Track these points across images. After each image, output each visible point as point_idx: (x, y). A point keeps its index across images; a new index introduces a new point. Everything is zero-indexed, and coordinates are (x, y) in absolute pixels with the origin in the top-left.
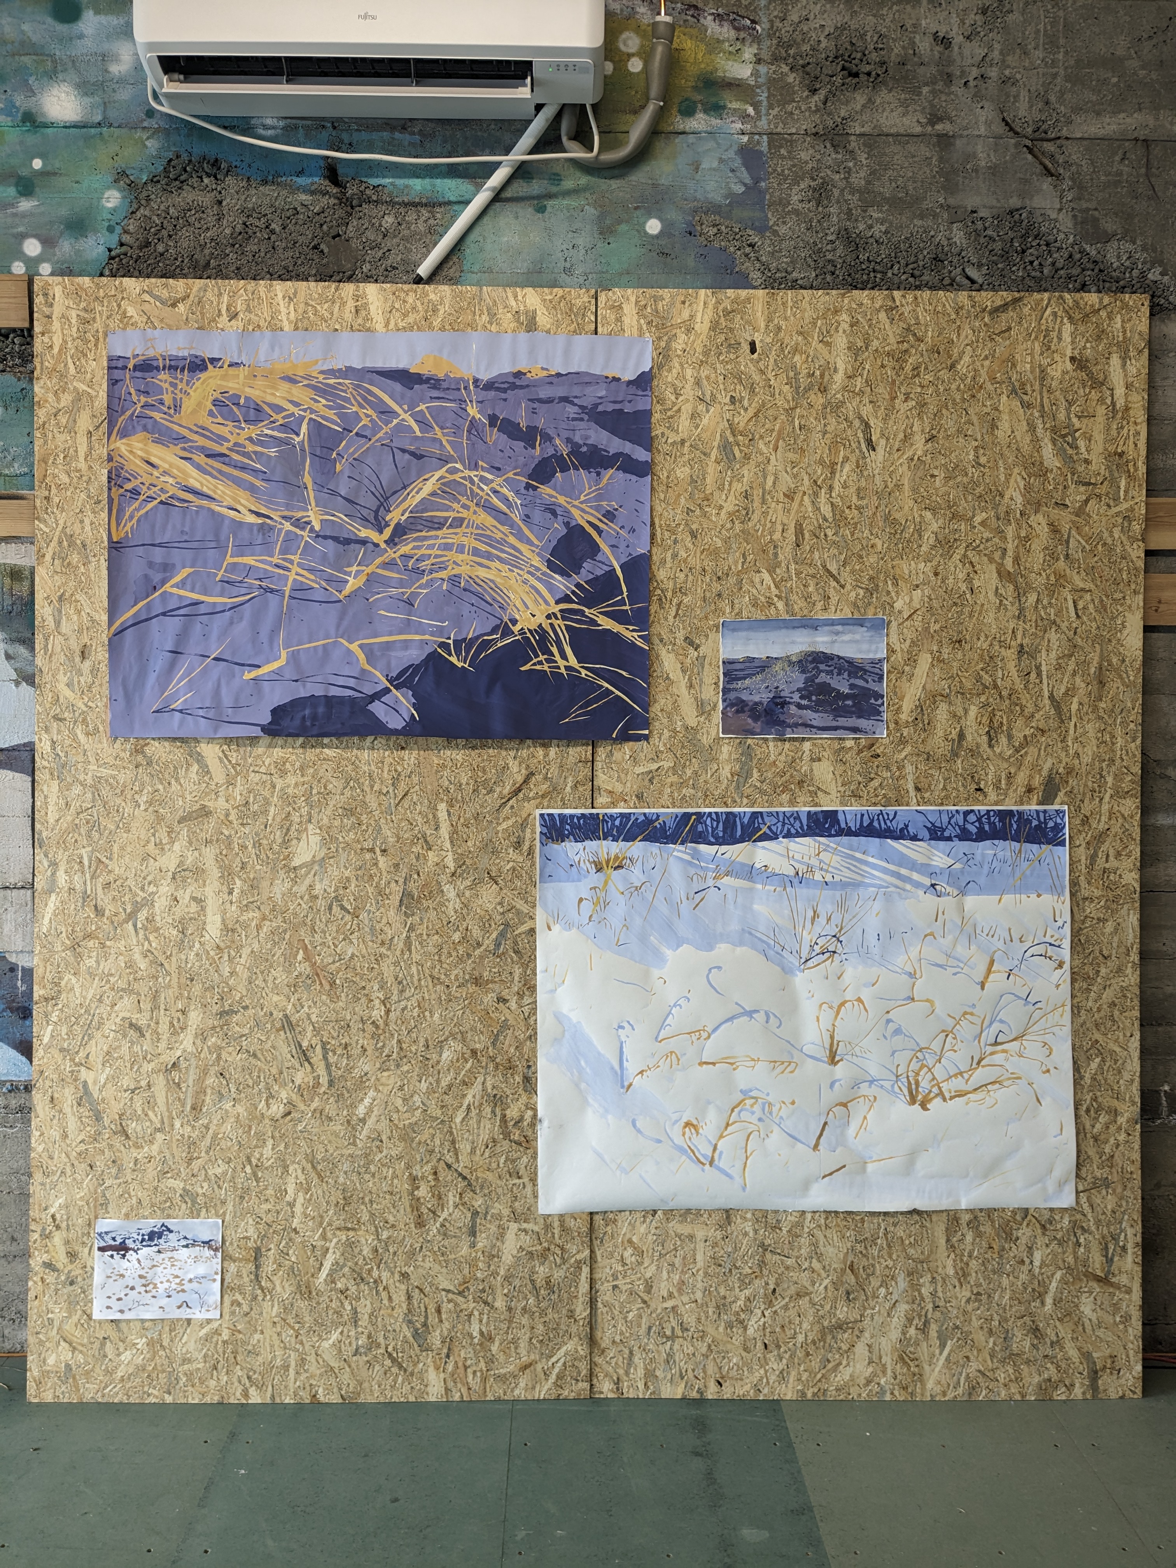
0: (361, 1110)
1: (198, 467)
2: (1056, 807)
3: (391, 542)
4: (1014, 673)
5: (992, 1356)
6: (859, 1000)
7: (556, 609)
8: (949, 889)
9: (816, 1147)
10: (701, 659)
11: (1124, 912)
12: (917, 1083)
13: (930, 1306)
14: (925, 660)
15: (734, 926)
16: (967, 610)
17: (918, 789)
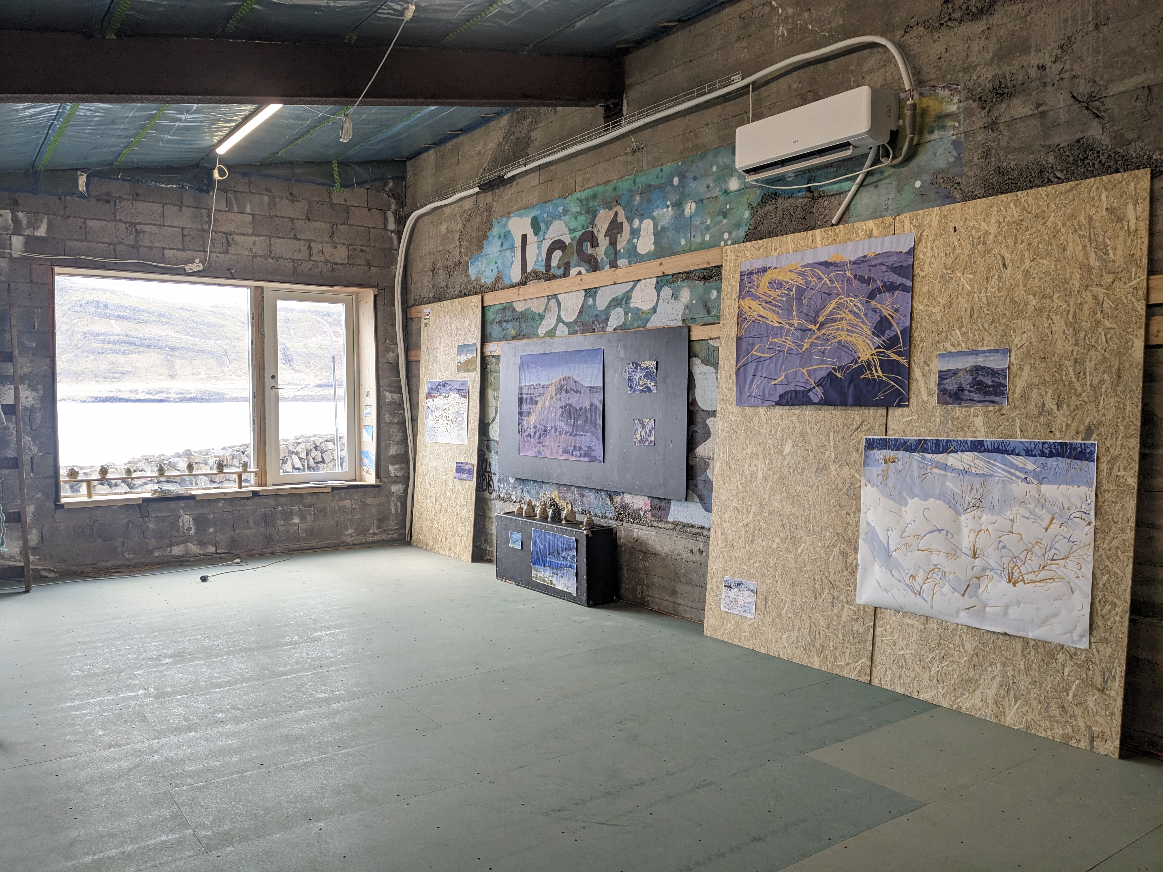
0: (800, 550)
1: (763, 308)
2: (1092, 442)
3: (819, 329)
4: (1072, 373)
5: (1039, 714)
6: (987, 530)
7: (874, 352)
8: (1033, 480)
9: (963, 595)
10: (930, 371)
11: (1127, 499)
12: (1012, 573)
13: (1011, 681)
14: (1027, 368)
15: (937, 491)
16: (1048, 343)
17: (1021, 431)
